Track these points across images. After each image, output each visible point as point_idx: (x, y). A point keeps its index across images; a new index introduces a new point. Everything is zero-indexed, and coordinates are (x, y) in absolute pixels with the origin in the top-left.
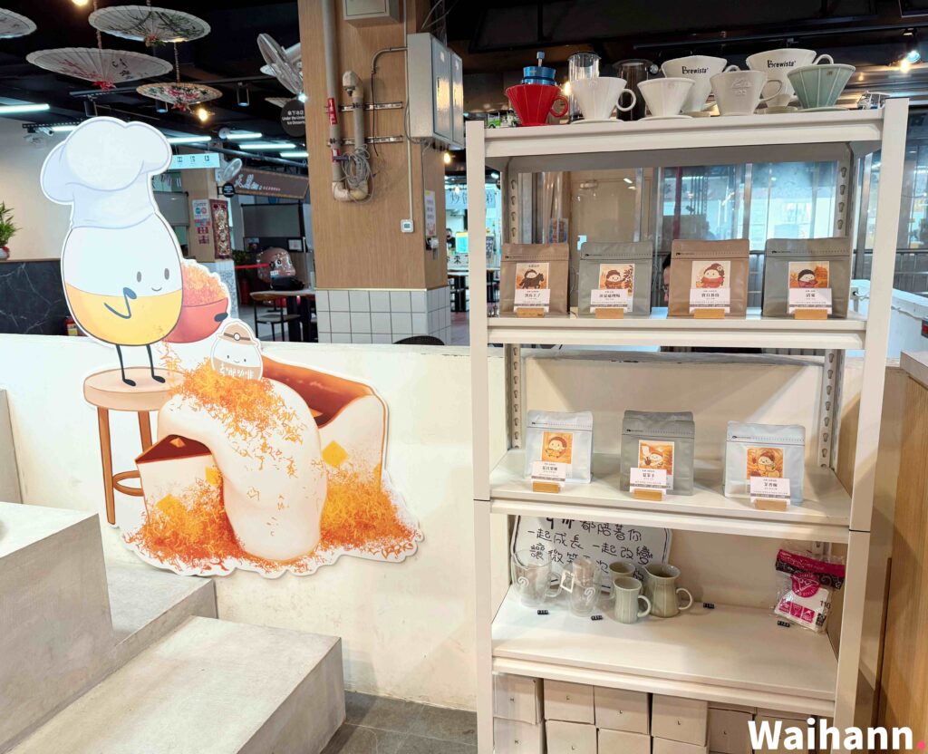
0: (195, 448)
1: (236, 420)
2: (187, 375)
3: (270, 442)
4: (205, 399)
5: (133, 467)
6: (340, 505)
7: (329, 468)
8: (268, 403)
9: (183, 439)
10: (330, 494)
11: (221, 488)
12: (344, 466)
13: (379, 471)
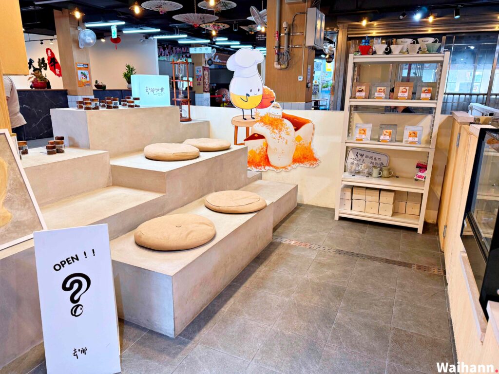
0: (261, 137)
1: (273, 129)
2: (261, 117)
3: (282, 135)
4: (265, 124)
5: (243, 142)
6: (299, 153)
7: (297, 142)
8: (282, 125)
9: (258, 134)
10: (296, 149)
11: (267, 148)
12: (301, 142)
13: (310, 143)
